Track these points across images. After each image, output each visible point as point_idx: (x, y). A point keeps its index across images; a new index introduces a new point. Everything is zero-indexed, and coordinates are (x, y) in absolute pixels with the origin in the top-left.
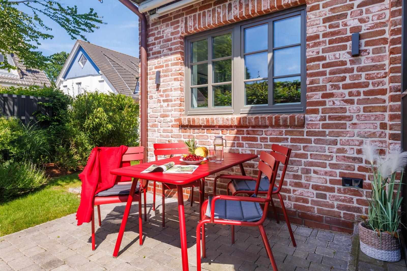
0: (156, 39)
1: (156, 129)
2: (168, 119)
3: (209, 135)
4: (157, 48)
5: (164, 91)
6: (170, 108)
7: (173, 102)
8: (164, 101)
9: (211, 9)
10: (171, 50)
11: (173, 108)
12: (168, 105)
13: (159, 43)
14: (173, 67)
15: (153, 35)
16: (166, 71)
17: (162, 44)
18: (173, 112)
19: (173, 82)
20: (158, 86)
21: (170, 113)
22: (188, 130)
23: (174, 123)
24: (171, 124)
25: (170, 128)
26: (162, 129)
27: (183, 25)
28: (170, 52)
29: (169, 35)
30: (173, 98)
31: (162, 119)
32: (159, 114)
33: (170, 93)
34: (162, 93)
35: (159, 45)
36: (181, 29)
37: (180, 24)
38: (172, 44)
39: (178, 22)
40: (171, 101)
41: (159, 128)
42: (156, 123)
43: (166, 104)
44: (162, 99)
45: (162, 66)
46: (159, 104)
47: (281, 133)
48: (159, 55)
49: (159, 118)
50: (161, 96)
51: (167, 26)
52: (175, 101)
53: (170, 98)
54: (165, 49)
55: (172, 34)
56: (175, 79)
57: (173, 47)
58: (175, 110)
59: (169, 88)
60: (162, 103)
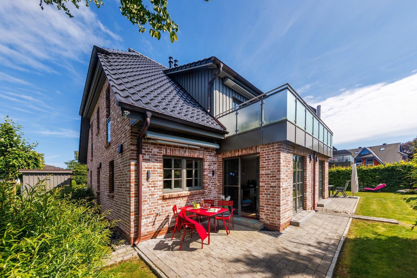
0: (146, 151)
1: (146, 203)
2: (155, 196)
3: (177, 201)
4: (147, 157)
5: (152, 182)
6: (156, 190)
7: (158, 187)
8: (152, 187)
9: (178, 149)
10: (157, 160)
11: (158, 190)
12: (155, 189)
13: (149, 155)
14: (158, 170)
15: (145, 149)
16: (154, 171)
17: (150, 156)
18: (158, 193)
19: (158, 177)
20: (148, 178)
21: (156, 193)
22: (167, 200)
23: (159, 198)
24: (157, 199)
25: (156, 201)
26: (150, 202)
27: (165, 150)
28: (156, 162)
29: (156, 152)
30: (158, 185)
31: (151, 197)
32: (148, 194)
33: (156, 183)
34: (150, 183)
35: (149, 156)
36: (163, 152)
37: (163, 149)
38: (157, 158)
39: (162, 148)
40: (157, 187)
41: (148, 202)
42: (146, 199)
43: (154, 188)
44: (150, 186)
45: (151, 168)
46: (148, 189)
47: (199, 196)
48: (148, 161)
49: (148, 196)
50: (150, 184)
51: (155, 147)
52: (159, 186)
53: (156, 185)
54: (153, 159)
55: (158, 152)
56: (159, 176)
57: (158, 159)
58: (160, 191)
59: (156, 180)
60: (151, 188)
